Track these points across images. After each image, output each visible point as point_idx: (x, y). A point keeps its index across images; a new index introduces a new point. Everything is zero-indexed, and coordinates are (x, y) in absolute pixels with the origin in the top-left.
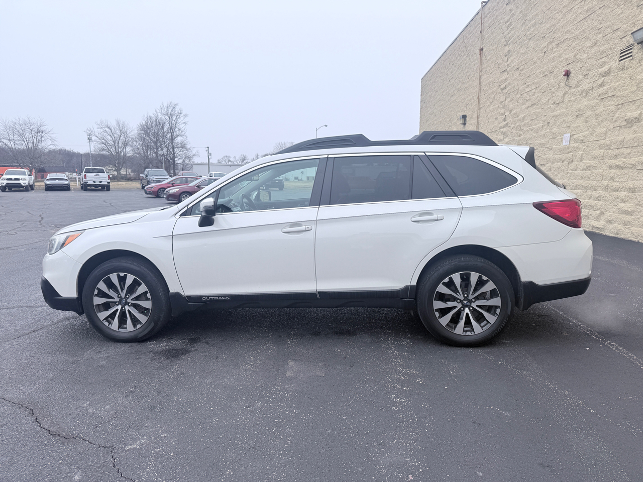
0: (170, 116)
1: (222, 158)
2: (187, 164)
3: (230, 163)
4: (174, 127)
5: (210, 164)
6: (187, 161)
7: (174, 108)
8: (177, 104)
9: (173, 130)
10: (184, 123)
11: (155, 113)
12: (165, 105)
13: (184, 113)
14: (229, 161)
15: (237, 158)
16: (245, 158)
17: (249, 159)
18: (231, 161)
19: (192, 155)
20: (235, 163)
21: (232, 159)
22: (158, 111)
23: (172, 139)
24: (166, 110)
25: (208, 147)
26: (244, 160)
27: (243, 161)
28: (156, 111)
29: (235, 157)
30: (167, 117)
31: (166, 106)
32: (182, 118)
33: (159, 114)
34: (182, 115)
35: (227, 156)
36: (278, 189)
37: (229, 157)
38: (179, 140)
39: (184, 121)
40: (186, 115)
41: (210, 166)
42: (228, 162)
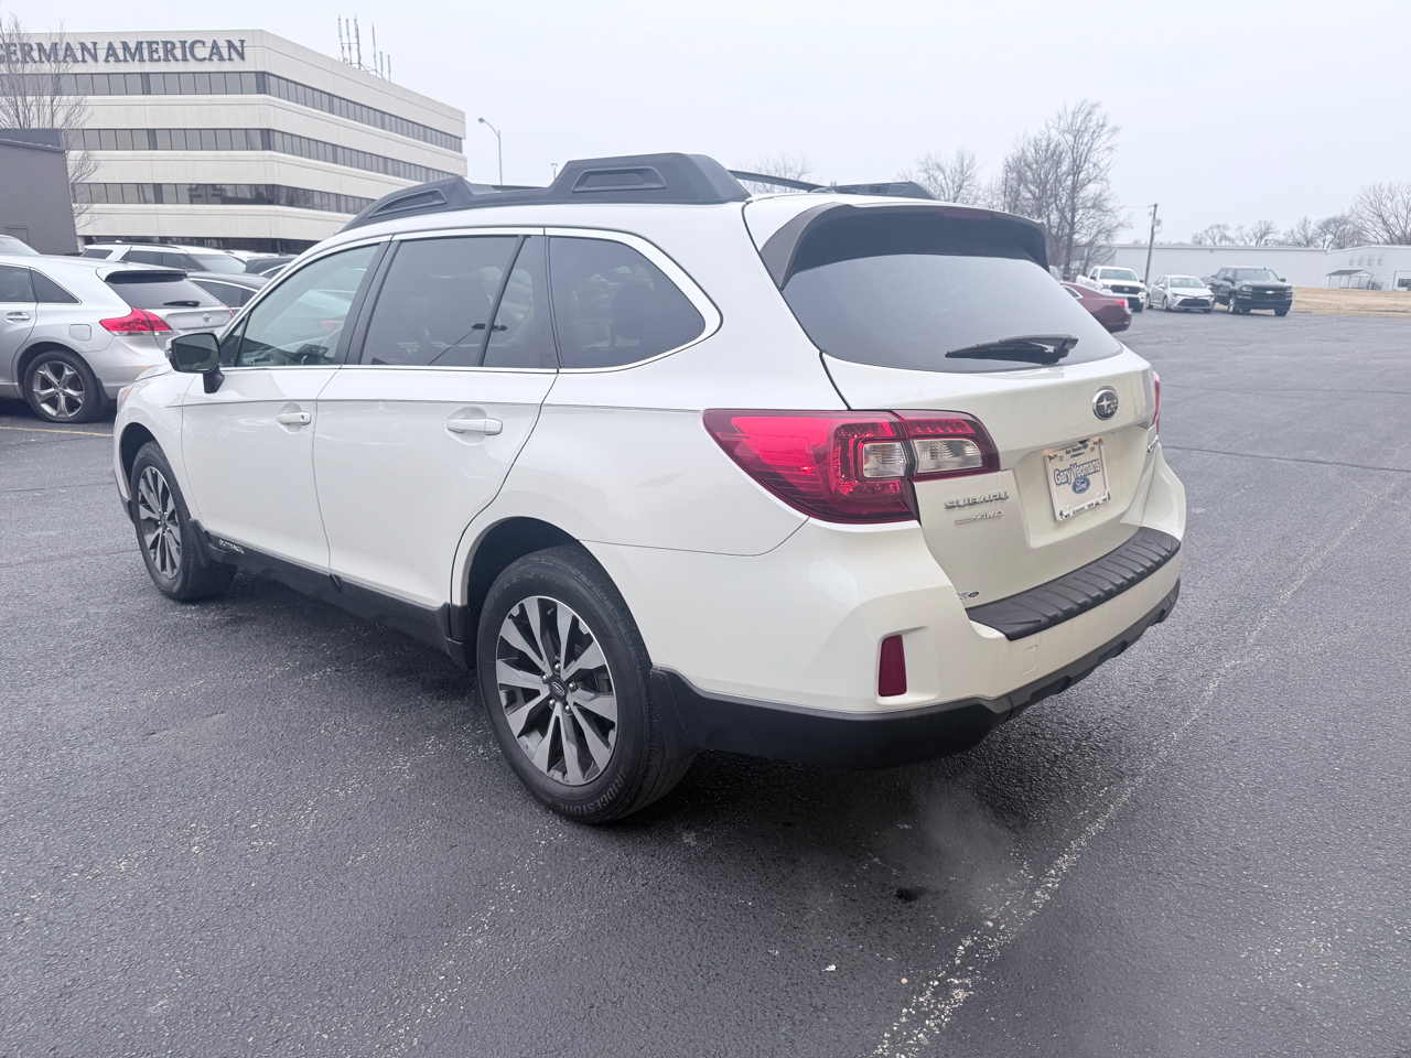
0: (1077, 134)
1: (1206, 232)
2: (1101, 247)
3: (1224, 243)
4: (1083, 159)
5: (1154, 246)
6: (1101, 241)
7: (1089, 113)
8: (1096, 105)
9: (1078, 167)
10: (1108, 148)
11: (1045, 129)
12: (1070, 109)
13: (1110, 125)
14: (1223, 237)
15: (1247, 229)
16: (1268, 228)
17: (1278, 232)
18: (1226, 238)
19: (1115, 224)
20: (1238, 242)
21: (1230, 234)
22: (1051, 124)
23: (1074, 189)
24: (1069, 120)
25: (1156, 206)
26: (1265, 235)
27: (1261, 238)
28: (1047, 125)
29: (1241, 227)
30: (1070, 138)
31: (1073, 109)
32: (1104, 138)
33: (1053, 131)
34: (1106, 129)
35: (1218, 226)
36: (1272, 312)
37: (1226, 227)
38: (1091, 190)
39: (1108, 144)
40: (1115, 130)
41: (1153, 252)
42: (1220, 240)
